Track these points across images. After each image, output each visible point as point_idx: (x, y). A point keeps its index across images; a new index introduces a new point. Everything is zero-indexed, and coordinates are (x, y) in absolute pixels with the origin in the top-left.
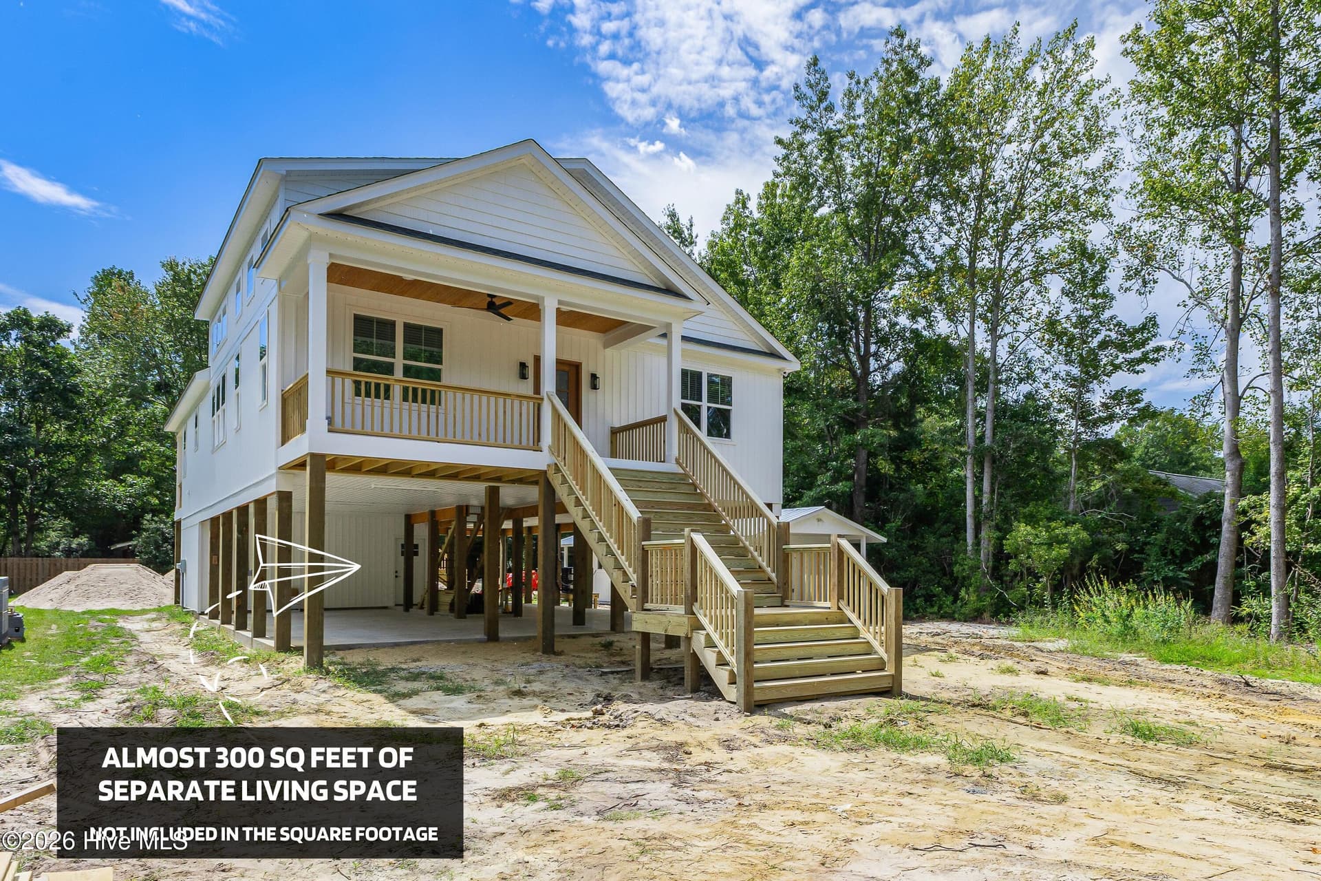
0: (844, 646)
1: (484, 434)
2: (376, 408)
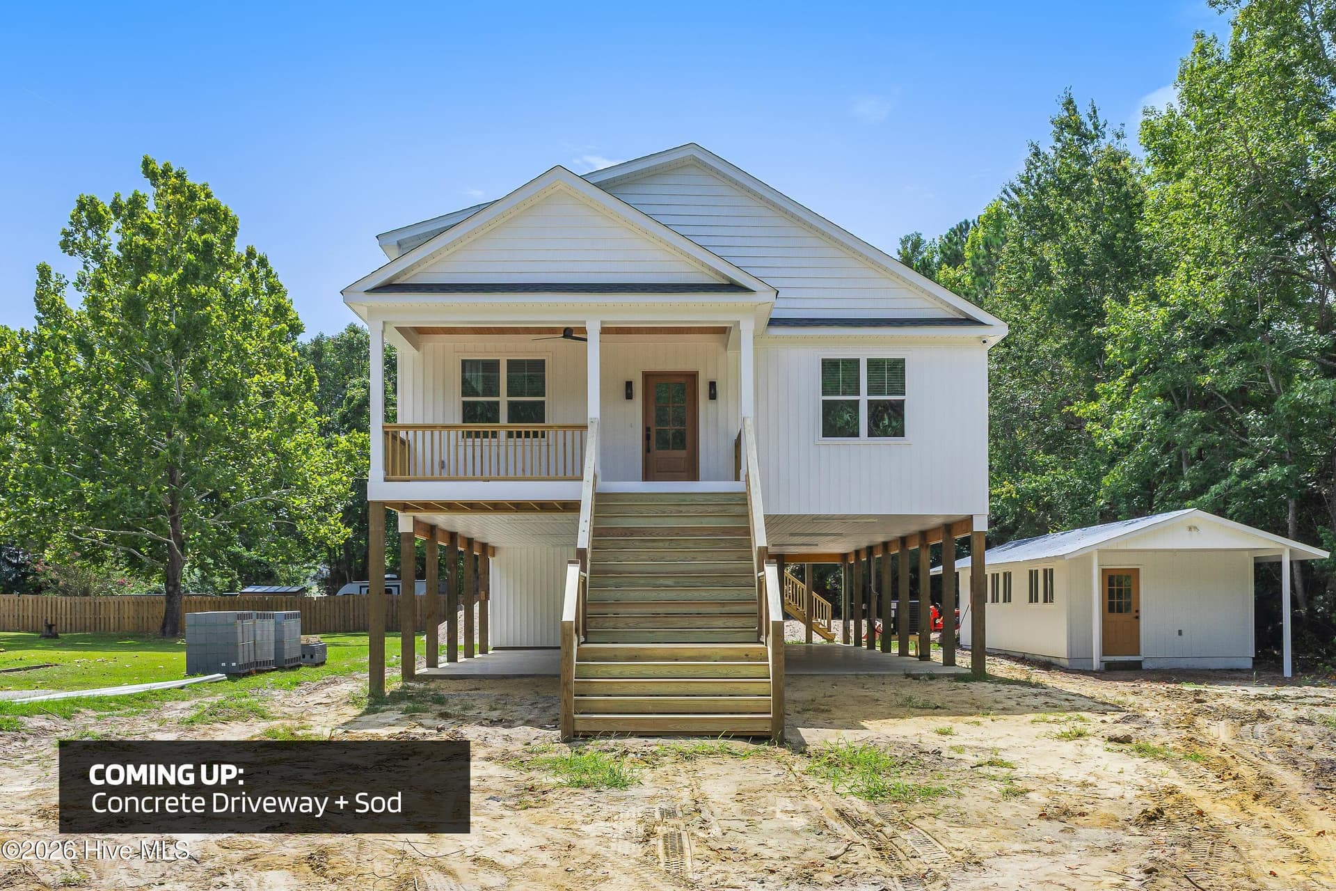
0: (736, 685)
1: (536, 468)
2: (493, 448)
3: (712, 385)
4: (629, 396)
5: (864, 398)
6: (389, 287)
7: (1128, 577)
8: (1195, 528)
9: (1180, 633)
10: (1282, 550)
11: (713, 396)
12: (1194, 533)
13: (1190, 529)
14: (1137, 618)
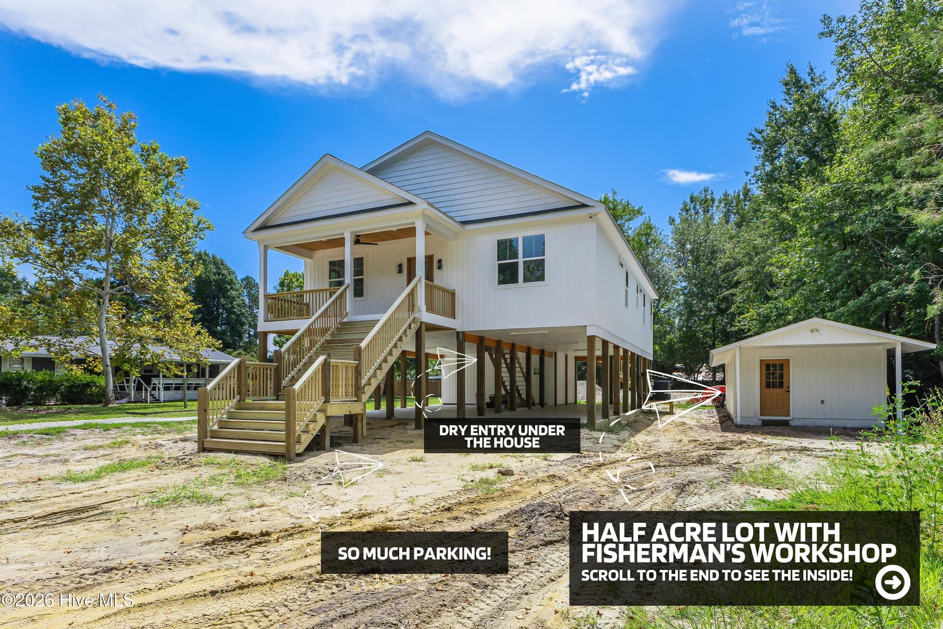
3: (440, 261)
4: (400, 271)
5: (521, 260)
6: (264, 227)
7: (781, 366)
8: (817, 330)
9: (822, 402)
10: (895, 344)
11: (440, 267)
12: (816, 333)
13: (812, 331)
14: (788, 391)
